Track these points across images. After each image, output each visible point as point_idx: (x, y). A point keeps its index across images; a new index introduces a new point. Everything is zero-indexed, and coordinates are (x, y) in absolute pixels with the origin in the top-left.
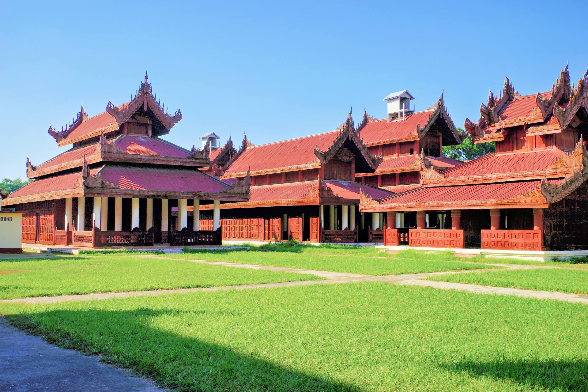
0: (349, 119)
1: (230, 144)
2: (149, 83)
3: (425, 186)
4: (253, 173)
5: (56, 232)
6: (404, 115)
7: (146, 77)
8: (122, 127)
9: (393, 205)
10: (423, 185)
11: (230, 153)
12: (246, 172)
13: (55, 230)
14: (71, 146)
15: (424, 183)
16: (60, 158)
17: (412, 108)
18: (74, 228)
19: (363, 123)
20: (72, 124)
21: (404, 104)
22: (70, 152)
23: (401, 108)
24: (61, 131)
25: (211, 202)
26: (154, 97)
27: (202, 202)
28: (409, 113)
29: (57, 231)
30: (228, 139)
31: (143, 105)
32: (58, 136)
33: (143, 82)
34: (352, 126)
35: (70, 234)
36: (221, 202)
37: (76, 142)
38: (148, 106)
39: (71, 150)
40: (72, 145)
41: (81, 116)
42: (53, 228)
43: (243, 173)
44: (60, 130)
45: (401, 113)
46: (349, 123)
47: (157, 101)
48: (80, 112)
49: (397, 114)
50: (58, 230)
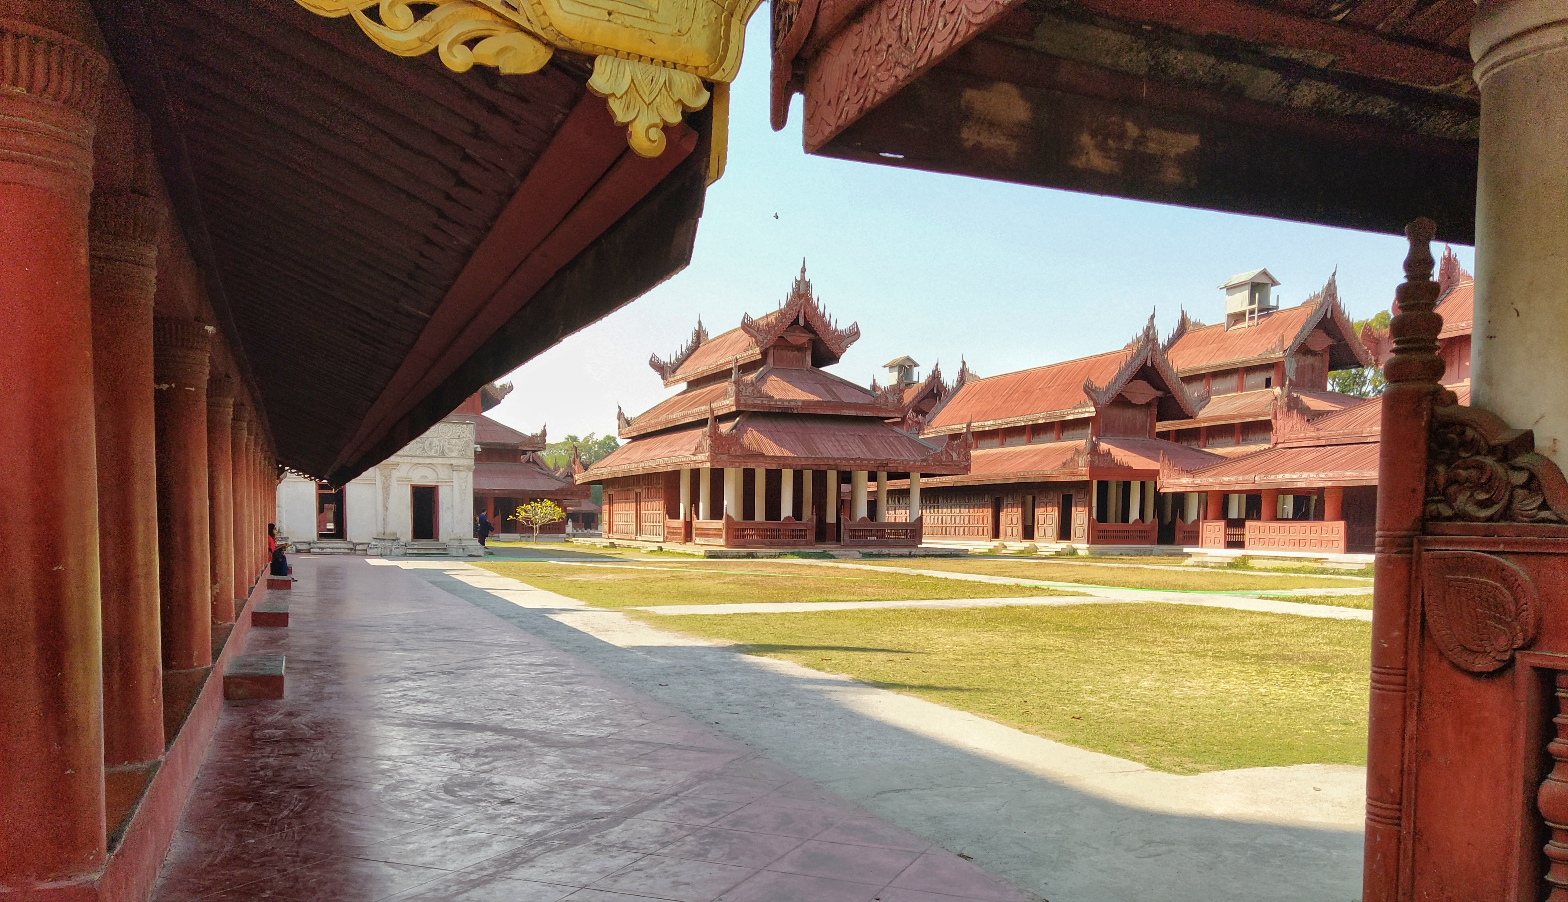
0: (1148, 328)
1: (935, 376)
2: (807, 280)
3: (1279, 446)
4: (977, 426)
5: (666, 522)
6: (1256, 315)
7: (803, 271)
8: (764, 353)
9: (1218, 479)
10: (1276, 444)
11: (935, 392)
12: (965, 426)
13: (665, 519)
14: (683, 386)
15: (1279, 441)
16: (668, 406)
17: (1273, 303)
18: (695, 516)
19: (1177, 333)
20: (684, 349)
21: (1257, 294)
22: (683, 396)
23: (1252, 302)
24: (669, 361)
25: (906, 476)
26: (816, 302)
27: (891, 476)
28: (1266, 310)
29: (668, 520)
30: (933, 368)
31: (798, 316)
32: (664, 370)
33: (799, 279)
34: (1154, 340)
35: (688, 525)
36: (923, 476)
37: (692, 379)
38: (805, 318)
39: (684, 392)
40: (686, 383)
41: (700, 336)
42: (662, 519)
43: (962, 428)
44: (667, 360)
45: (1252, 312)
46: (1149, 336)
47: (821, 309)
48: (697, 329)
49: (1243, 314)
50: (670, 518)
